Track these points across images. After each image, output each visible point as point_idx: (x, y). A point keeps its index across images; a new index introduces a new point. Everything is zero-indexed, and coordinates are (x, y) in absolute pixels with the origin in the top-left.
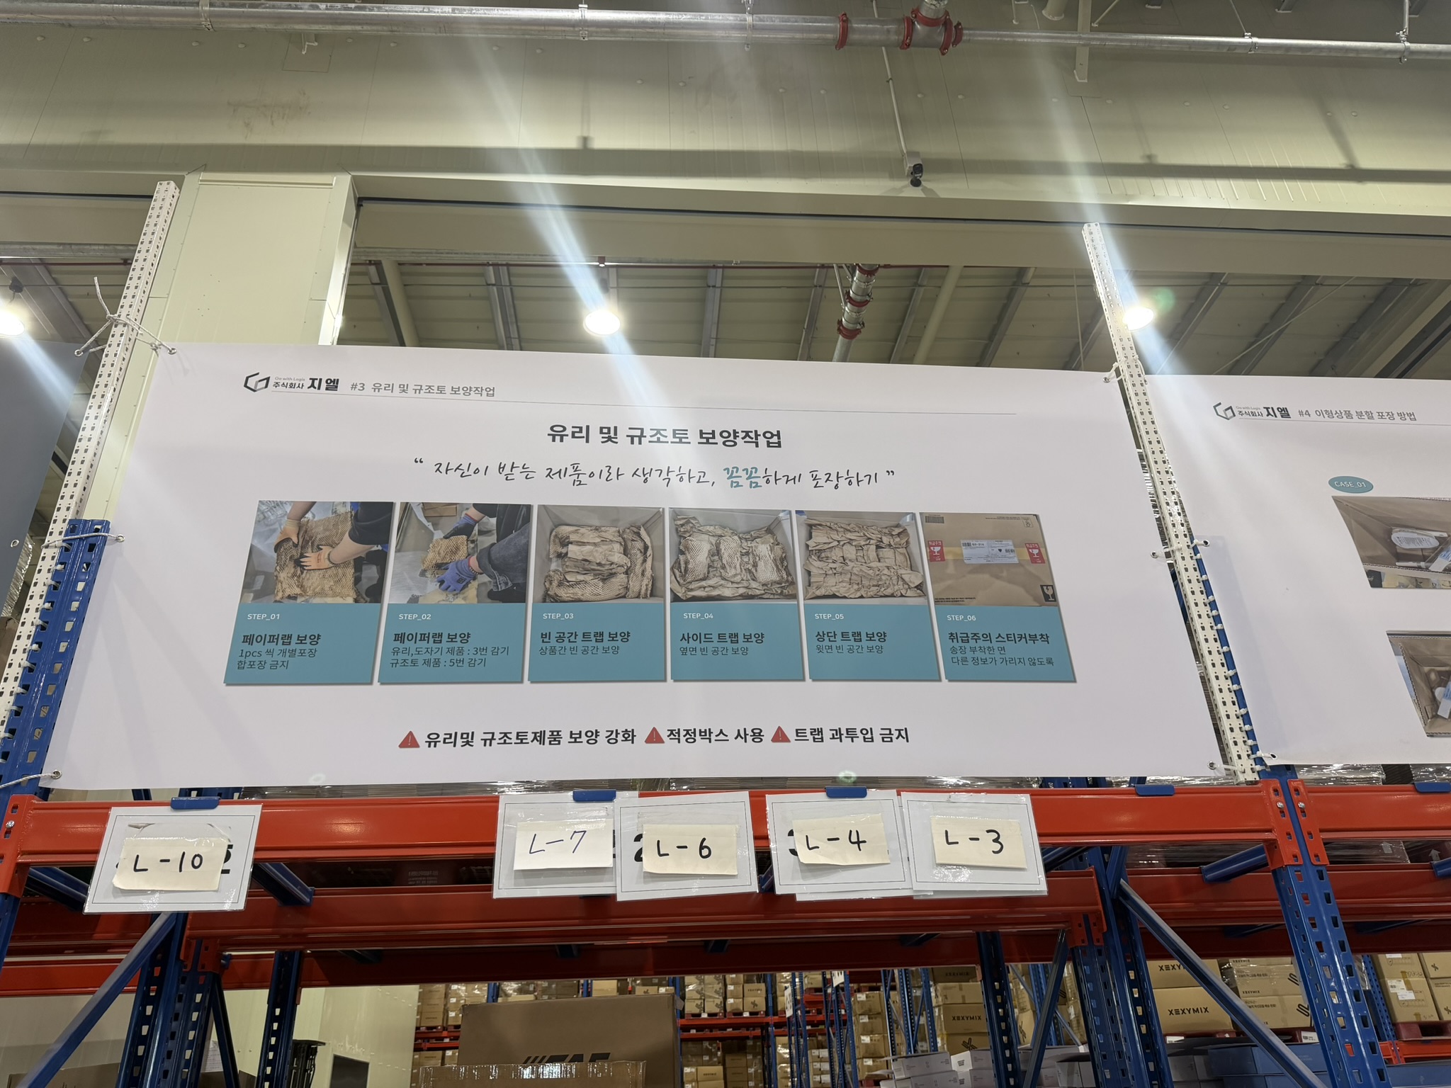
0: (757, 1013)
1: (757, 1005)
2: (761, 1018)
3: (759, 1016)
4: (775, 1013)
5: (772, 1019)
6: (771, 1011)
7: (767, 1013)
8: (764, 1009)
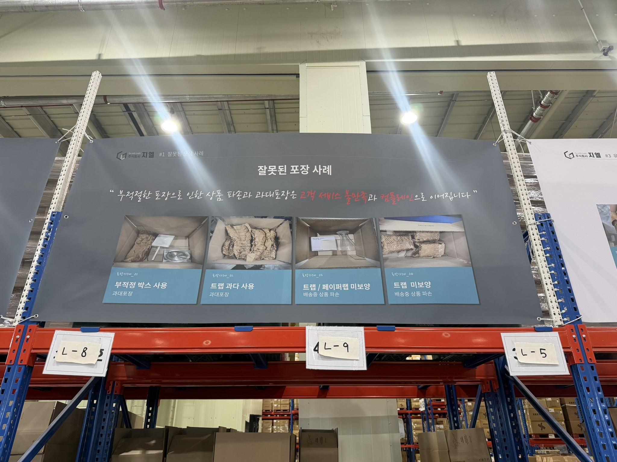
0: (403, 409)
1: (403, 406)
2: (405, 411)
3: (404, 410)
4: (411, 409)
5: (409, 412)
6: (409, 408)
7: (407, 409)
8: (406, 407)
